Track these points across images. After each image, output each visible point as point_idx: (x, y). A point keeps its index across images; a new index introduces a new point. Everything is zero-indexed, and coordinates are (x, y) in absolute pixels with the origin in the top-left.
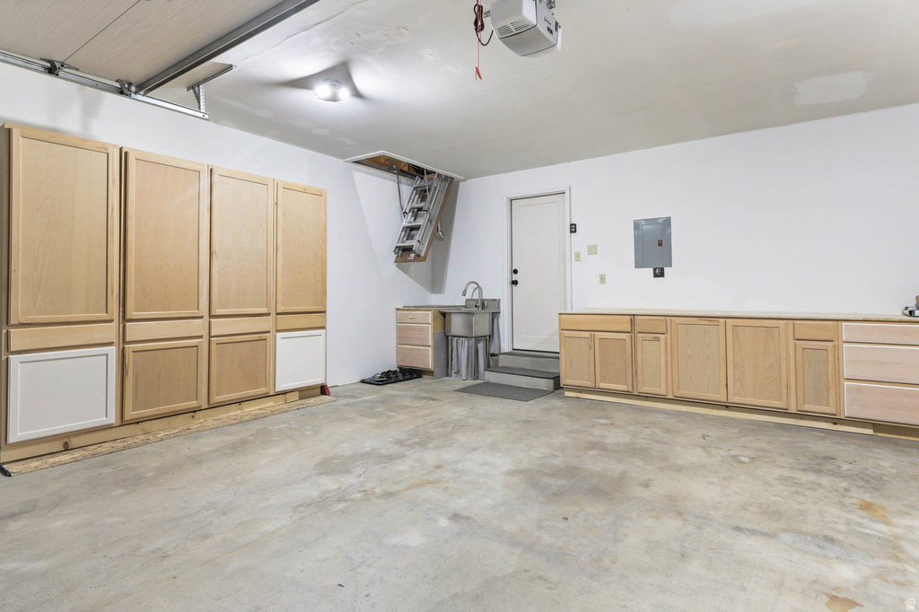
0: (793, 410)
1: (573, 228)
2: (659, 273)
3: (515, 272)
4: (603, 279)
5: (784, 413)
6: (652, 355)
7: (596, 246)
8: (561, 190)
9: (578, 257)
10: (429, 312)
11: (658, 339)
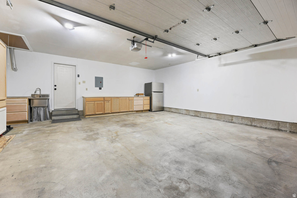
0: (128, 111)
1: (78, 76)
2: (100, 89)
3: (55, 86)
4: (87, 89)
5: (127, 112)
6: (108, 105)
7: (85, 81)
8: (75, 65)
9: (80, 83)
10: (26, 99)
11: (109, 102)
